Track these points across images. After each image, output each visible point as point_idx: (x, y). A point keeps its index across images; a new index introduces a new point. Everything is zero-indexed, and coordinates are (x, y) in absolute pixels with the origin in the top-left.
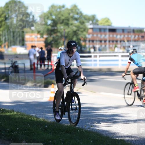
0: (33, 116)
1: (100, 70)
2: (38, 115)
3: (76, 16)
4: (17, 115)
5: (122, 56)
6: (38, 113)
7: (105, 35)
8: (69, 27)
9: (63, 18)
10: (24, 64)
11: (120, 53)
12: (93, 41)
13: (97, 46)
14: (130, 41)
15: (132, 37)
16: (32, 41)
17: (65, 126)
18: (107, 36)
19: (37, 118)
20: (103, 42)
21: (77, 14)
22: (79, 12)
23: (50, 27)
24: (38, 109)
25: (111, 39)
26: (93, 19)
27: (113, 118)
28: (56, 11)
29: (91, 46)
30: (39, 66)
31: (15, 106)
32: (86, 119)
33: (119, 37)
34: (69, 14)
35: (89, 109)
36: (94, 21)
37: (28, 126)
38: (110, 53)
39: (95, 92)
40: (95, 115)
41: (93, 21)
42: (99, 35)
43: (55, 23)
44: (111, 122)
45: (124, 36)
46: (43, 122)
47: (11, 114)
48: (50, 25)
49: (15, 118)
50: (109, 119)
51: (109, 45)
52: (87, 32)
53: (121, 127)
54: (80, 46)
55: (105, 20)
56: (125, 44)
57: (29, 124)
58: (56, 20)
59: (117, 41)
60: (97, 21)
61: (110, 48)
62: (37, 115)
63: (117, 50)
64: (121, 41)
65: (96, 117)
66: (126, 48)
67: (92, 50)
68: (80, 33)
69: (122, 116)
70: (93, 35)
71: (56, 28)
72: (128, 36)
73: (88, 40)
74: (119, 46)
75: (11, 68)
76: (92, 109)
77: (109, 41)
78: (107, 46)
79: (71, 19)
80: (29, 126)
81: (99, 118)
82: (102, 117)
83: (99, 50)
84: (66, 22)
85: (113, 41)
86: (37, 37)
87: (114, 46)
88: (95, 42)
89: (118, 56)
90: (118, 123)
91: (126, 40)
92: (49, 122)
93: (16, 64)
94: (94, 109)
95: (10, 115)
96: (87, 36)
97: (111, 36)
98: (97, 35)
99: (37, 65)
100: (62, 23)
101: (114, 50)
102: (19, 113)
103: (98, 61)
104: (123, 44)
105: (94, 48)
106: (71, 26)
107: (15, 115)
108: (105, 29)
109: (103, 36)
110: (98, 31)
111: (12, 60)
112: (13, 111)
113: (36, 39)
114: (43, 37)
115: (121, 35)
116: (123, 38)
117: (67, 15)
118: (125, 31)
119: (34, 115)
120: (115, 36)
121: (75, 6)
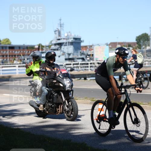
1: (3, 77)
5: (19, 67)
7: (7, 51)
11: (18, 64)
13: (1, 60)
14: (25, 55)
15: (26, 52)
20: (5, 56)
25: (11, 54)
33: (16, 52)
38: (10, 64)
45: (20, 52)
51: (10, 59)
53: (18, 119)
55: (6, 40)
56: (21, 57)
59: (15, 56)
61: (10, 61)
63: (15, 62)
64: (18, 56)
66: (22, 60)
72: (23, 52)
74: (17, 59)
77: (10, 56)
78: (8, 59)
83: (2, 62)
85: (12, 56)
87: (13, 59)
89: (16, 66)
91: (21, 55)
97: (11, 52)
101: (13, 63)
103: (1, 70)
104: (20, 58)
108: (6, 47)
109: (5, 52)
110: (1, 48)
115: (18, 51)
116: (20, 53)
118: (21, 48)
120: (14, 52)
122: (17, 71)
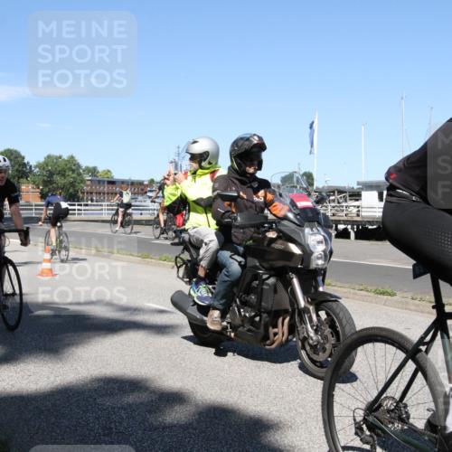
3: (74, 167)
8: (65, 178)
9: (59, 169)
12: (91, 193)
20: (102, 194)
23: (45, 178)
25: (110, 192)
26: (93, 171)
28: (53, 161)
29: (89, 197)
34: (66, 165)
43: (51, 174)
48: (46, 176)
51: (108, 198)
52: (85, 184)
54: (78, 197)
55: (105, 172)
58: (52, 171)
67: (90, 203)
68: (76, 184)
70: (91, 187)
71: (52, 179)
73: (86, 191)
78: (106, 198)
79: (67, 170)
84: (62, 173)
85: (112, 193)
88: (93, 194)
96: (85, 188)
97: (110, 188)
98: (96, 187)
100: (58, 174)
106: (67, 178)
108: (104, 181)
114: (38, 188)
117: (64, 166)
120: (114, 188)
121: (72, 157)
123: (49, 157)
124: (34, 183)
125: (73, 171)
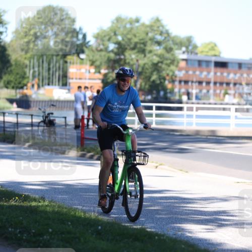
0: (77, 208)
1: (197, 133)
2: (87, 208)
3: (159, 38)
4: (50, 207)
5: (237, 110)
6: (86, 203)
7: (209, 72)
8: (145, 56)
9: (136, 40)
10: (65, 118)
11: (233, 104)
12: (186, 82)
13: (194, 92)
16: (80, 79)
17: (133, 228)
18: (212, 74)
19: (85, 212)
20: (204, 84)
21: (161, 34)
22: (164, 31)
23: (112, 56)
24: (87, 196)
25: (219, 80)
26: (187, 44)
27: (217, 217)
28: (125, 27)
29: (183, 90)
30: (91, 122)
31: (47, 190)
32: (170, 218)
33: (232, 76)
34: (147, 34)
35: (176, 201)
36: (190, 48)
37: (69, 226)
38: (216, 104)
39: (187, 172)
40: (186, 211)
41: (187, 47)
42: (198, 73)
43: (121, 48)
44: (214, 224)
45: (242, 75)
46: (94, 220)
47: (40, 204)
48: (112, 51)
49: (46, 211)
50: (210, 219)
51: (215, 91)
52: (177, 66)
54: (165, 89)
55: (210, 47)
56: (243, 89)
57: (70, 223)
58: (123, 43)
59: (228, 84)
60: (195, 47)
61: (215, 95)
62: (84, 208)
63: (227, 99)
64: (235, 84)
65: (188, 214)
66: (245, 96)
67: (185, 98)
68: (164, 66)
69: (234, 214)
70: (187, 72)
71: (122, 57)
72: (248, 75)
73: (178, 79)
74: (232, 92)
75: (42, 124)
76: (181, 201)
77: (215, 83)
78: (211, 91)
79: (149, 43)
80: (71, 227)
81: (193, 216)
82: (197, 215)
83: (197, 98)
84: (141, 48)
85: (221, 84)
86: (89, 72)
87: (223, 92)
88: (190, 84)
89: (229, 109)
90: (225, 226)
91: (244, 83)
92: (105, 220)
93: (52, 118)
94: (184, 201)
95: (38, 207)
96: (177, 73)
97: (219, 74)
98: (194, 72)
99: (88, 121)
100: (133, 49)
101: (223, 100)
102: (53, 204)
103: (194, 117)
104: (239, 88)
105: (188, 94)
106: (148, 55)
107: (47, 206)
108: (208, 63)
109: (205, 73)
110: (196, 64)
111: (45, 109)
112: (43, 199)
113: (87, 75)
114: (99, 72)
115: (235, 74)
117: (143, 36)
118: (243, 66)
119: (79, 207)
120: (225, 74)
121: (158, 20)
122: (232, 121)
123: (118, 19)
124: (92, 63)
125: (159, 43)
